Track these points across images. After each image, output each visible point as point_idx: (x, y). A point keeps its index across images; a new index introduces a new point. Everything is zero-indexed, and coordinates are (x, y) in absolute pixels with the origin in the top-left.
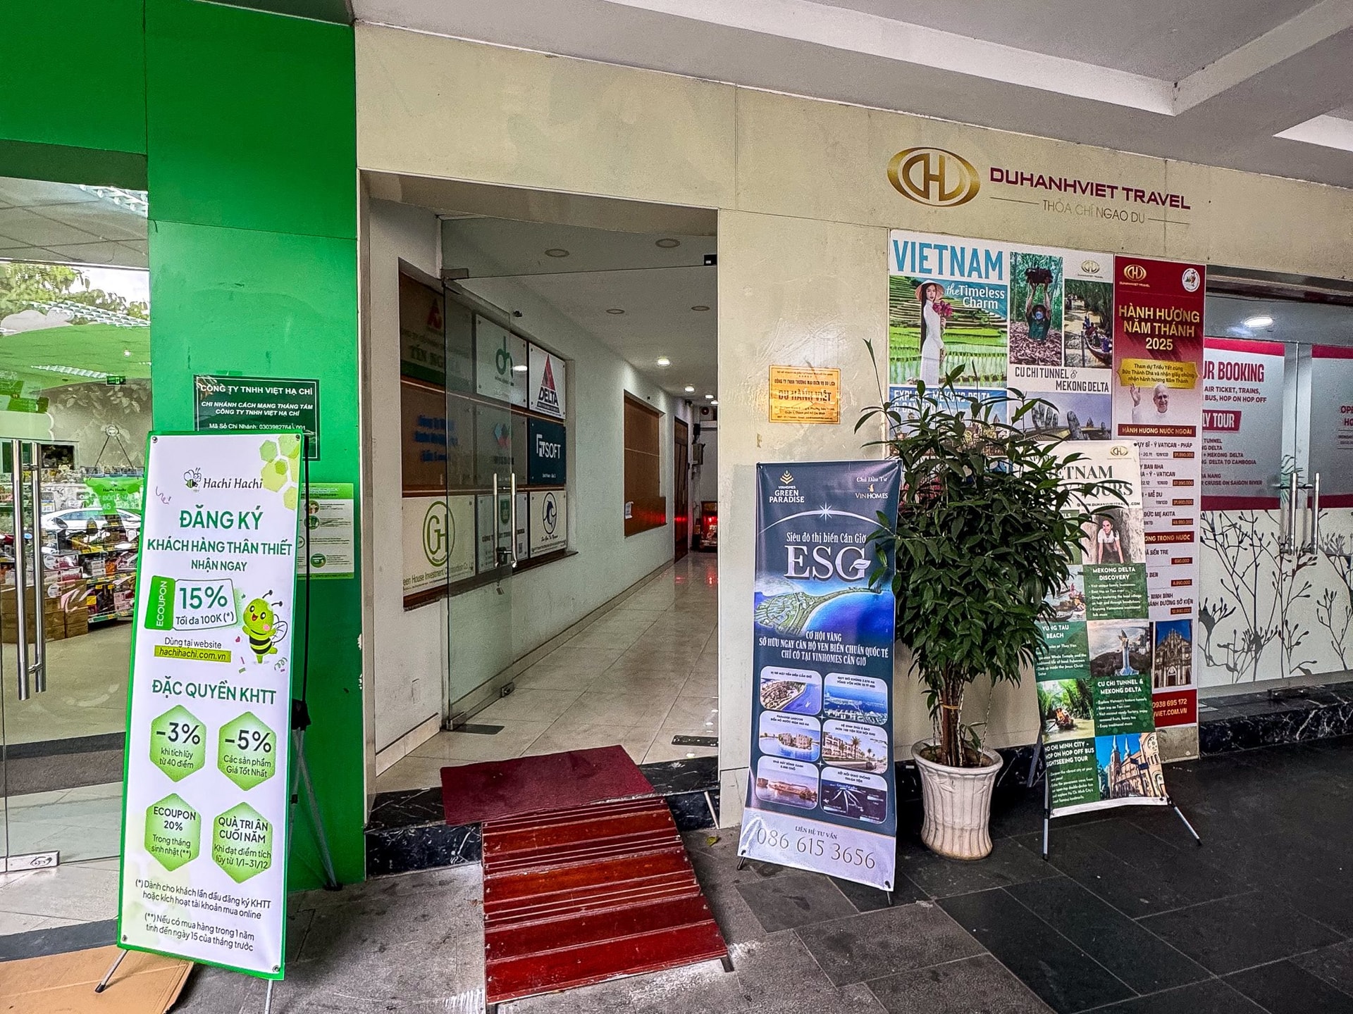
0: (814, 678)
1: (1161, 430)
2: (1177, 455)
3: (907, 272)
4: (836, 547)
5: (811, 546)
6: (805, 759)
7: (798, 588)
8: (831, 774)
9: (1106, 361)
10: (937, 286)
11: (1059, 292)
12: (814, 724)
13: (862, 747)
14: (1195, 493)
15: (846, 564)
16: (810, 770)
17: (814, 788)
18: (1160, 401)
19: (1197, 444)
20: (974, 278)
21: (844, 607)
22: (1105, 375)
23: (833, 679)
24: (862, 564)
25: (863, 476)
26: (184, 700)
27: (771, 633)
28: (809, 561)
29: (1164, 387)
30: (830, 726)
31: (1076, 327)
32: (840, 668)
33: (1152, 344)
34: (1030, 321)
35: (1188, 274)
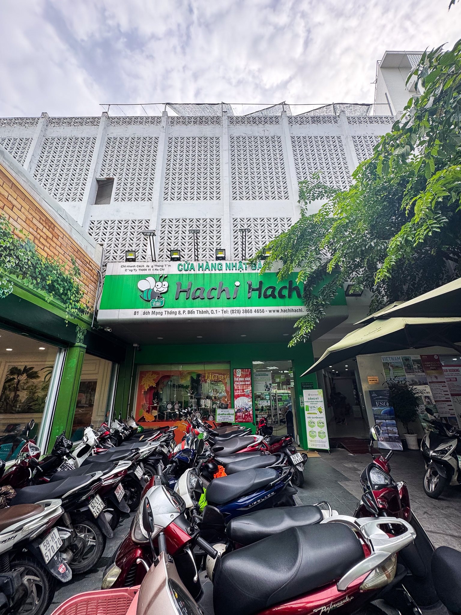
0: (384, 421)
1: (438, 382)
2: (442, 386)
3: (385, 362)
4: (383, 402)
5: (380, 402)
6: (386, 433)
7: (379, 408)
8: (390, 435)
9: (423, 372)
10: (390, 363)
11: (411, 362)
12: (386, 428)
13: (394, 430)
14: (449, 393)
15: (385, 404)
16: (387, 435)
17: (388, 437)
18: (436, 377)
19: (446, 384)
20: (396, 361)
21: (386, 410)
22: (424, 374)
23: (387, 421)
24: (388, 404)
25: (385, 392)
26: (312, 419)
27: (376, 415)
28: (380, 404)
29: (436, 375)
30: (388, 428)
31: (416, 367)
32: (388, 419)
33: (431, 368)
34: (408, 367)
35: (435, 356)
